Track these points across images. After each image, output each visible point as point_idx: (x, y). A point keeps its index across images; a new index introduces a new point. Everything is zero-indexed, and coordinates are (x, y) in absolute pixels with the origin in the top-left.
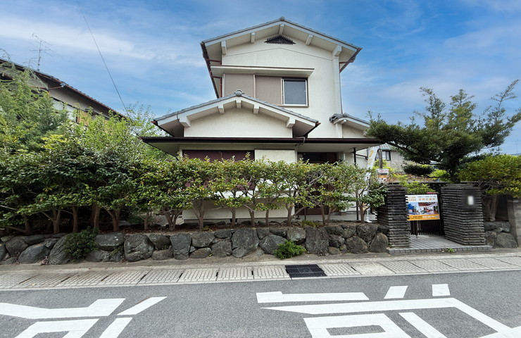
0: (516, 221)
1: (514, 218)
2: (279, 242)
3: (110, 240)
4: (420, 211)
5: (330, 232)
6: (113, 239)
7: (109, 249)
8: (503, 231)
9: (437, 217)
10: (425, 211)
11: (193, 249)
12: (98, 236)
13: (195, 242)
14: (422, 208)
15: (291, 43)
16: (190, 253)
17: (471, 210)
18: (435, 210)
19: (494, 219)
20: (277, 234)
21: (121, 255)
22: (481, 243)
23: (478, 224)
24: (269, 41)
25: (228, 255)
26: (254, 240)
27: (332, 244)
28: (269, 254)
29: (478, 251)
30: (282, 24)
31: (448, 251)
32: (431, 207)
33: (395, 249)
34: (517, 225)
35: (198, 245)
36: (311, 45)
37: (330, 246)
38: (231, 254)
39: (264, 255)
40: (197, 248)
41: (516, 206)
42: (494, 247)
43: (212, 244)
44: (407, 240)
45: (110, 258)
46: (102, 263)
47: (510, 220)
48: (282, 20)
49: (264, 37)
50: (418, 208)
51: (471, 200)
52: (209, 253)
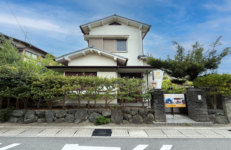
0: (227, 109)
1: (225, 107)
2: (97, 116)
3: (19, 112)
4: (174, 102)
5: (124, 112)
6: (20, 112)
7: (18, 117)
8: (220, 115)
9: (184, 106)
10: (178, 102)
11: (56, 118)
12: (14, 111)
13: (57, 115)
14: (176, 101)
15: (120, 25)
16: (54, 121)
17: (200, 103)
18: (183, 102)
19: (216, 108)
20: (97, 112)
21: (22, 120)
22: (207, 121)
23: (205, 110)
24: (110, 25)
25: (72, 122)
26: (85, 115)
27: (124, 118)
28: (92, 122)
29: (204, 125)
30: (115, 17)
31: (187, 125)
32: (181, 101)
33: (158, 122)
34: (228, 111)
35: (58, 117)
36: (129, 25)
37: (124, 119)
38: (74, 122)
39: (89, 123)
40: (58, 118)
41: (226, 101)
42: (214, 123)
43: (65, 116)
44: (165, 118)
45: (17, 121)
46: (14, 123)
47: (224, 108)
48: (115, 15)
49: (108, 23)
50: (173, 101)
51: (200, 97)
52: (63, 121)
